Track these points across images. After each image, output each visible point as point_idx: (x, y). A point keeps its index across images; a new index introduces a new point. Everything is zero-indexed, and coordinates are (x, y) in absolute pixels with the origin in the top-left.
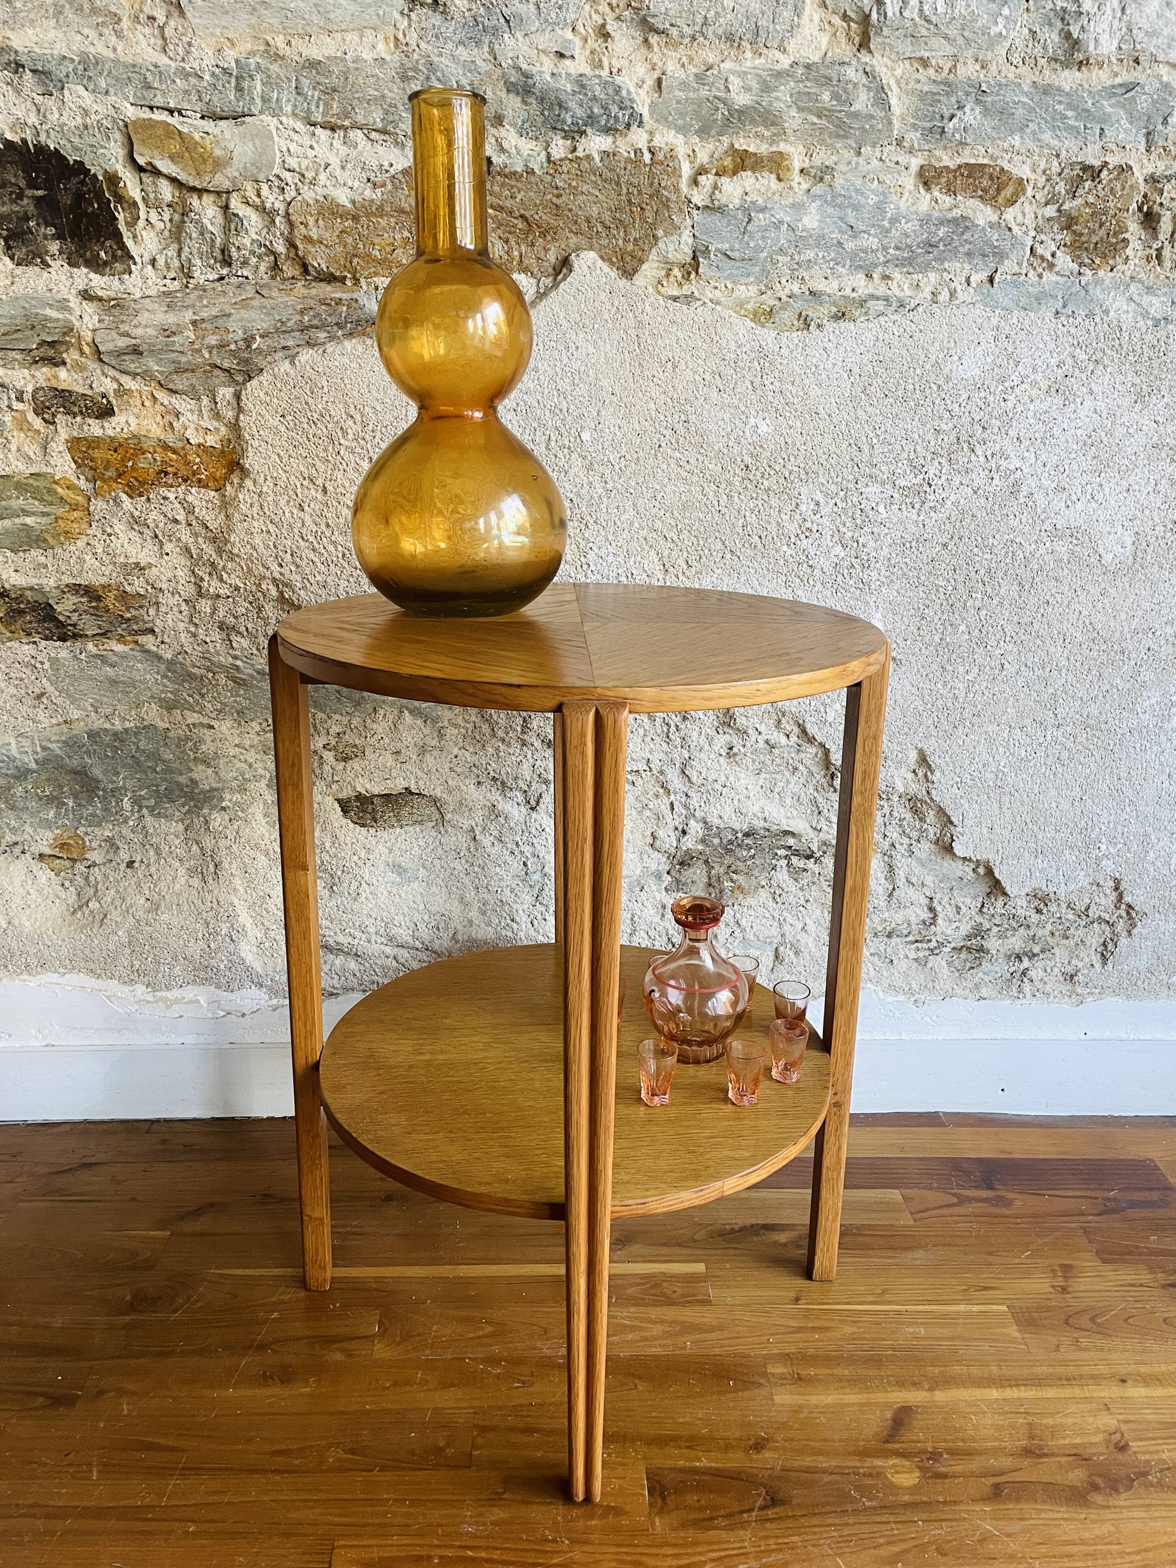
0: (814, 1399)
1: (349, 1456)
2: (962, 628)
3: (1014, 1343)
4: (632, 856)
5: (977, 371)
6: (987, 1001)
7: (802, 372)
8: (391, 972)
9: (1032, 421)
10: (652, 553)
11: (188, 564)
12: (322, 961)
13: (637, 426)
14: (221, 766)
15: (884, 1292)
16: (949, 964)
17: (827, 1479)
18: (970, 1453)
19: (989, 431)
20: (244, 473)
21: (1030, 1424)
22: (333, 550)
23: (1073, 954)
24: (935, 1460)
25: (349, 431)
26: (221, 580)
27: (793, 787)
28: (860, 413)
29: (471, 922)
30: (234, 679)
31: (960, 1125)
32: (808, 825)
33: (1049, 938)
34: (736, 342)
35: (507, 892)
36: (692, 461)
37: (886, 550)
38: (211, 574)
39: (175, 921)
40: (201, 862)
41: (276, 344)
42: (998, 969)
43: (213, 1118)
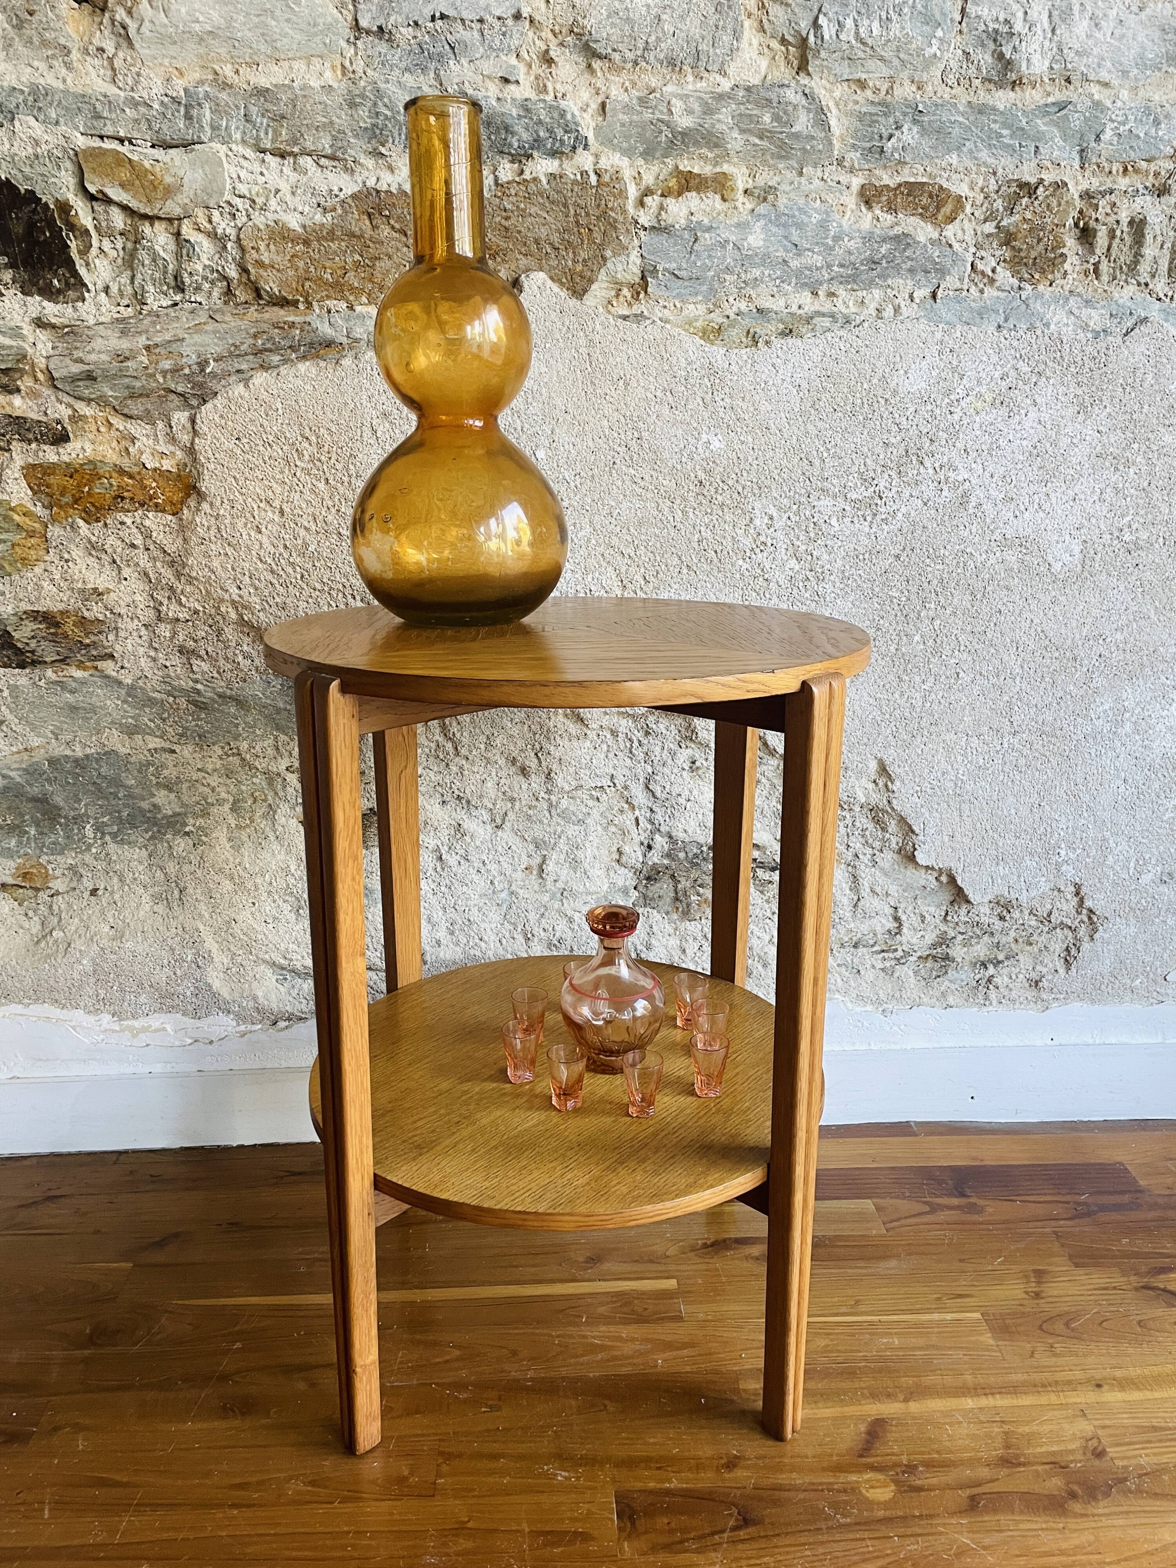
1: (309, 1488)
2: (917, 638)
3: (988, 1350)
4: (599, 873)
5: (923, 385)
6: (955, 1009)
7: (752, 388)
9: (978, 433)
10: (610, 569)
11: (147, 588)
13: (591, 444)
14: (184, 791)
15: (857, 1302)
16: (916, 973)
17: (801, 1496)
18: (946, 1465)
19: (936, 444)
20: (201, 496)
21: (1006, 1433)
22: (291, 572)
23: (1037, 960)
24: (910, 1473)
25: (305, 452)
26: (181, 604)
28: (810, 427)
29: (439, 943)
30: (195, 703)
31: (931, 1134)
32: (772, 838)
33: (1013, 945)
34: (686, 359)
35: (475, 911)
36: (647, 477)
37: (840, 563)
38: (169, 598)
39: (140, 949)
40: (165, 887)
41: (230, 368)
42: (963, 977)
43: (181, 1148)
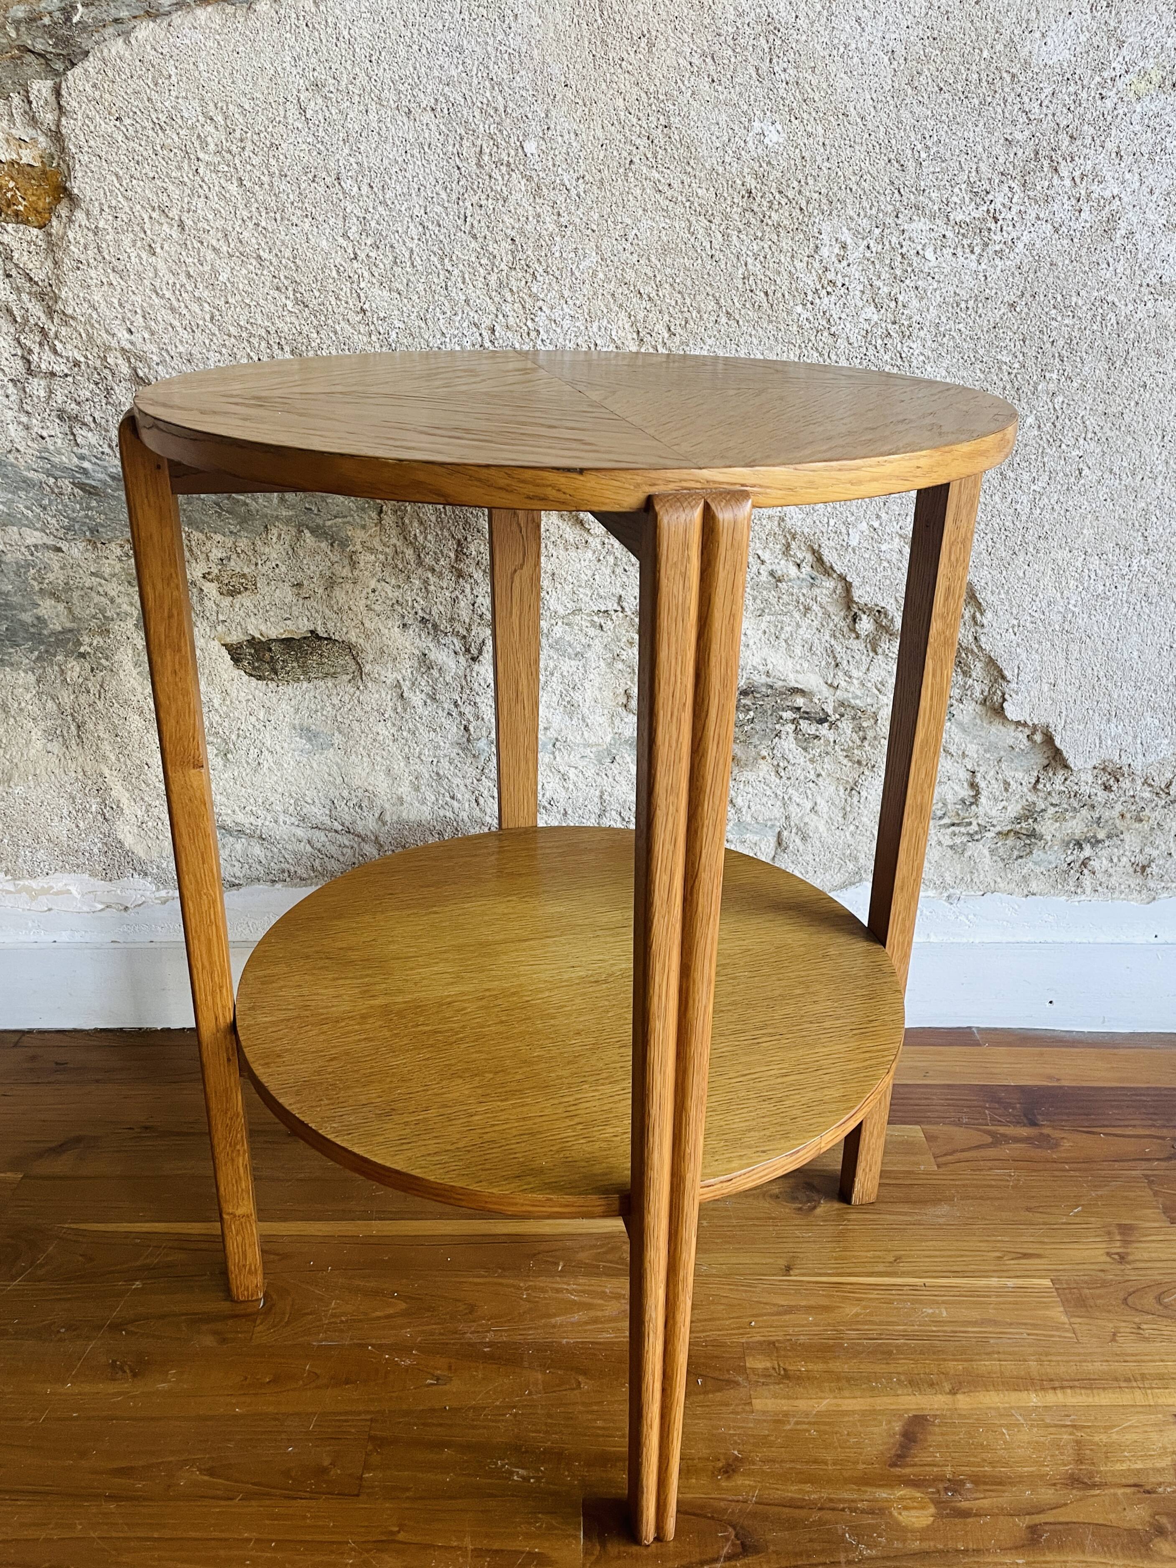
0: (802, 1404)
1: (206, 1478)
2: (1030, 420)
3: (1058, 1329)
4: (601, 720)
5: (1067, 54)
6: (1038, 897)
7: (826, 53)
8: (304, 860)
9: (1138, 128)
10: (623, 315)
11: (12, 330)
12: (220, 845)
13: (599, 133)
14: (75, 601)
15: (897, 1259)
16: (992, 852)
17: (815, 1516)
18: (1000, 1482)
19: (1079, 142)
20: (74, 201)
21: (1078, 1442)
22: (198, 310)
23: (1146, 841)
24: (955, 1491)
25: (209, 139)
26: (55, 352)
27: (805, 633)
28: (905, 114)
29: (401, 800)
30: (81, 486)
31: (999, 1044)
32: (821, 681)
33: (1117, 821)
34: (735, 9)
35: (445, 763)
36: (676, 184)
37: (934, 312)
38: (41, 344)
39: (33, 795)
40: (59, 721)
41: (104, 16)
42: (1052, 858)
43: (96, 1029)
